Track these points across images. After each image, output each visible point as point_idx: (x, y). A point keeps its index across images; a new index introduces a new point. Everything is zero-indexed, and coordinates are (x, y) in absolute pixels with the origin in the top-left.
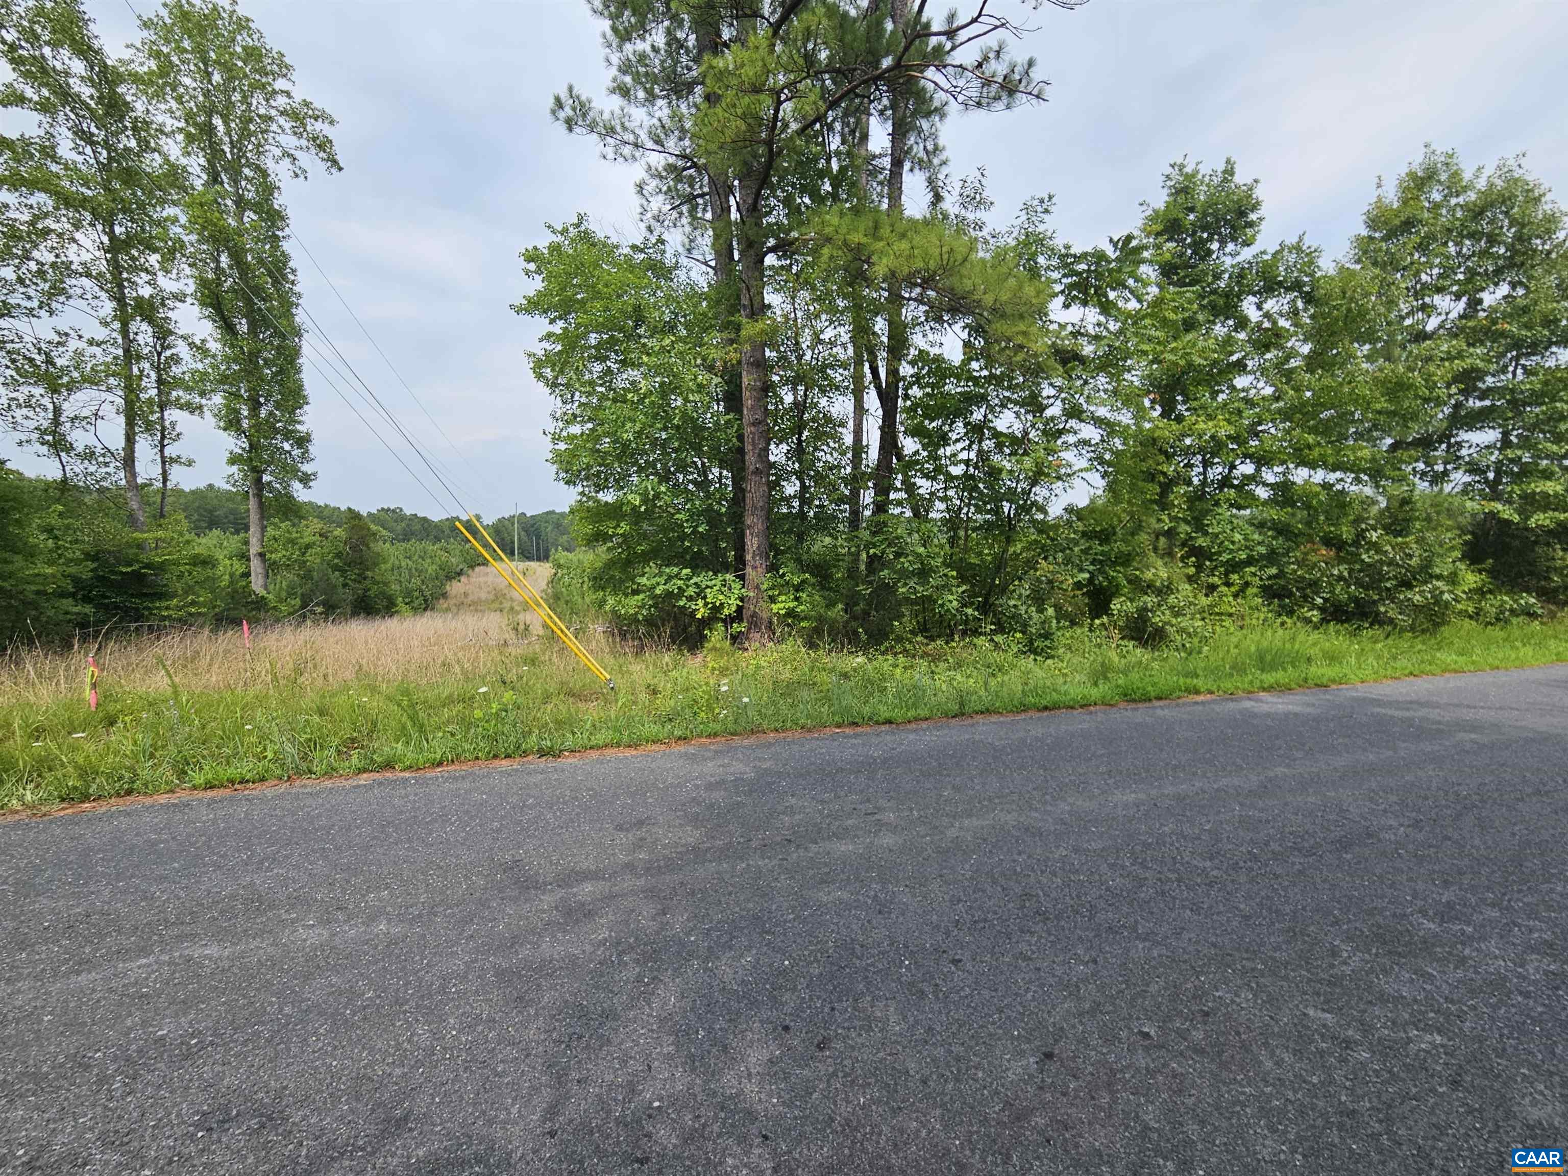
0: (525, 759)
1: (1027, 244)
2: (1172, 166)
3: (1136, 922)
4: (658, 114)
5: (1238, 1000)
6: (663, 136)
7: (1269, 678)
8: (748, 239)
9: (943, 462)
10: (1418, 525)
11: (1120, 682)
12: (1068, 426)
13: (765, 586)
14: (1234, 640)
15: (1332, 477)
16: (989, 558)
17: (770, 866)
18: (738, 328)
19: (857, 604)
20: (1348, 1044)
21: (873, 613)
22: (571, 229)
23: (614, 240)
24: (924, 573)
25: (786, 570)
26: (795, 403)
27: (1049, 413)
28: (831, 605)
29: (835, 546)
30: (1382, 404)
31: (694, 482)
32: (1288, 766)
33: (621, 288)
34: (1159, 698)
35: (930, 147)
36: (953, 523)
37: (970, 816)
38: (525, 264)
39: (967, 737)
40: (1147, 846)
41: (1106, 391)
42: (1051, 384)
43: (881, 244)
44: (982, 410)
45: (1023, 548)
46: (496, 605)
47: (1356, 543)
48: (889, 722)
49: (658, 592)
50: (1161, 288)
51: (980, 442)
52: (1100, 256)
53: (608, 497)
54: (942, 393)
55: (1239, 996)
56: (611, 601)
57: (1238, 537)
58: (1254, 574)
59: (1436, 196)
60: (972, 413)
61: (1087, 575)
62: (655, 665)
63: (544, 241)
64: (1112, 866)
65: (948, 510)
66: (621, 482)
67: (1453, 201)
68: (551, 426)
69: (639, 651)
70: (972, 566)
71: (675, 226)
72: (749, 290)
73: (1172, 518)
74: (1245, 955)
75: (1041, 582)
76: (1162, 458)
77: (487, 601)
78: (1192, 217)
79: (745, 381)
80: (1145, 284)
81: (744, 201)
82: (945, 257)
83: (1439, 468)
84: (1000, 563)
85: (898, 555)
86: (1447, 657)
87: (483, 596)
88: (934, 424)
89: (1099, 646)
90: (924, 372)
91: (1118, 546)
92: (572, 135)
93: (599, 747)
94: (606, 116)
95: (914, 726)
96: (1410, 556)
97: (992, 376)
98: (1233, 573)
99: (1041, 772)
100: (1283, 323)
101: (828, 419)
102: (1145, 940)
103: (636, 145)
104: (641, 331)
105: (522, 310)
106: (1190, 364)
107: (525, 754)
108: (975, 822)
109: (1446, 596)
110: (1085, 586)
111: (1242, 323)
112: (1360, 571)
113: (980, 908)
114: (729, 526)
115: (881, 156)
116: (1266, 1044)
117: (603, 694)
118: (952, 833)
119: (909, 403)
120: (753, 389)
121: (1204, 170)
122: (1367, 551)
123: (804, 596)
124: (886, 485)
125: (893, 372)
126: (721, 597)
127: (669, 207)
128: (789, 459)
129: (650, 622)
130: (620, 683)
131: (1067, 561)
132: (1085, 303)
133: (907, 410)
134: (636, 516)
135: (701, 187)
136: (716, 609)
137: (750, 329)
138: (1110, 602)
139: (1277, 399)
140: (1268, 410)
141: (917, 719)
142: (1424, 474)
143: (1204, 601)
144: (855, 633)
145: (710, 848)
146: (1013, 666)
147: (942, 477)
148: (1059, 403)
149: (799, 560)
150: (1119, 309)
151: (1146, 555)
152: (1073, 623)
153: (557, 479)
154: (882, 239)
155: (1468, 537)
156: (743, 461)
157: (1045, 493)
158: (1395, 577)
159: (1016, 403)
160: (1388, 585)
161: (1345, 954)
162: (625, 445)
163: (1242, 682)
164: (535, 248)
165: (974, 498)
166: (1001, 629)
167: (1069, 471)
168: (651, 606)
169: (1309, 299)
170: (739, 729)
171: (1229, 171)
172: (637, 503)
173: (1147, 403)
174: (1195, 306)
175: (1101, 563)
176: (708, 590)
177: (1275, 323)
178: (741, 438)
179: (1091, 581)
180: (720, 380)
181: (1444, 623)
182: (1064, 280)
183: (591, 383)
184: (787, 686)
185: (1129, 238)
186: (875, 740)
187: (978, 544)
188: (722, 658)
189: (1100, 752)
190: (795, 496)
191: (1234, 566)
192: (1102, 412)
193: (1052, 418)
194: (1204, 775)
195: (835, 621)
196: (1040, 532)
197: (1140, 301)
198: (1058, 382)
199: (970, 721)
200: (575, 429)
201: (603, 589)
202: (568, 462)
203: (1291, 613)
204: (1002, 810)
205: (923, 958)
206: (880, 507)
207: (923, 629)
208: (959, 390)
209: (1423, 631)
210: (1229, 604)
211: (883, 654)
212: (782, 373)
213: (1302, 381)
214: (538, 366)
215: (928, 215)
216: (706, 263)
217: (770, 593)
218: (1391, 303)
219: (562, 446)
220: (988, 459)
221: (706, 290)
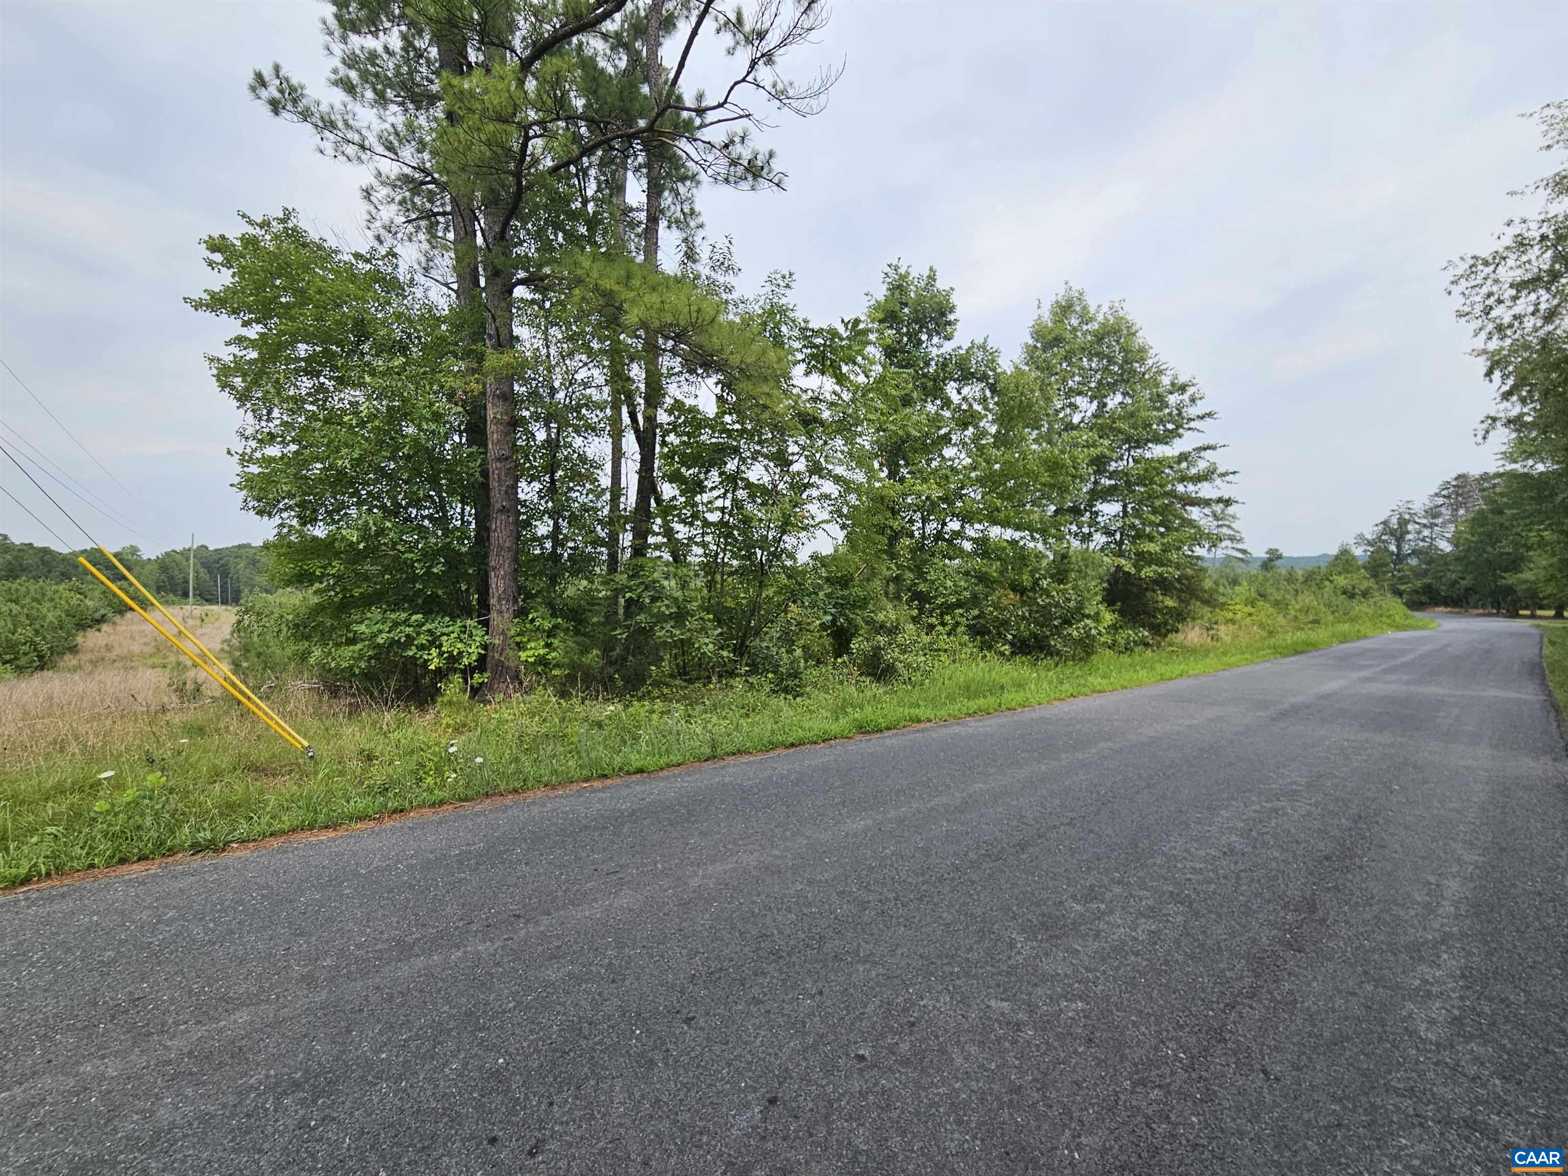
0: (170, 859)
1: (771, 313)
2: (890, 266)
3: (859, 945)
4: (392, 119)
5: (938, 1005)
6: (396, 144)
7: (973, 705)
8: (494, 267)
9: (700, 508)
10: (1073, 575)
11: (856, 715)
12: (812, 481)
13: (512, 632)
14: (948, 672)
15: (1017, 535)
16: (744, 602)
17: (491, 950)
18: (481, 358)
19: (613, 649)
20: (1018, 1026)
21: (631, 658)
22: (274, 223)
23: (332, 243)
24: (680, 617)
25: (535, 614)
26: (548, 441)
27: (795, 468)
28: (585, 651)
29: (591, 590)
30: (1045, 478)
31: (430, 517)
32: (985, 783)
33: (338, 298)
34: (888, 729)
35: (687, 210)
36: (711, 567)
37: (714, 862)
38: (208, 254)
39: (717, 780)
40: (871, 869)
41: (842, 452)
42: (796, 442)
43: (632, 294)
44: (736, 461)
45: (775, 592)
46: (157, 660)
47: (1033, 589)
48: (641, 771)
49: (380, 641)
50: (884, 367)
51: (734, 491)
52: (834, 333)
53: (320, 531)
54: (697, 442)
55: (938, 1001)
56: (317, 652)
57: (949, 583)
58: (962, 615)
59: (1075, 322)
60: (726, 463)
61: (829, 618)
62: (374, 725)
63: (235, 231)
64: (841, 894)
65: (706, 555)
66: (335, 514)
67: (1085, 328)
68: (239, 446)
69: (354, 711)
70: (728, 610)
71: (410, 240)
72: (495, 320)
73: (899, 567)
74: (945, 961)
75: (791, 624)
76: (889, 514)
77: (142, 655)
78: (906, 310)
79: (490, 414)
80: (872, 363)
81: (491, 228)
82: (694, 315)
83: (1086, 530)
84: (754, 607)
85: (654, 599)
86: (1095, 680)
87: (136, 648)
88: (691, 471)
89: (841, 683)
90: (680, 421)
91: (856, 591)
92: (278, 120)
93: (283, 833)
94: (324, 108)
95: (665, 773)
96: (1069, 600)
97: (743, 431)
98: (947, 614)
99: (784, 808)
100: (977, 407)
101: (583, 458)
102: (866, 962)
103: (363, 147)
104: (366, 347)
105: (201, 305)
106: (908, 435)
107: (172, 851)
108: (719, 867)
109: (1093, 632)
110: (829, 627)
111: (947, 403)
112: (1037, 612)
113: (718, 957)
114: (470, 566)
115: (638, 210)
116: (958, 1043)
117: (299, 765)
118: (694, 882)
119: (666, 450)
120: (497, 422)
121: (914, 274)
122: (1041, 596)
123: (556, 642)
124: (644, 528)
125: (650, 420)
126: (459, 645)
127: (404, 220)
128: (541, 498)
129: (367, 676)
130: (325, 750)
131: (813, 605)
132: (823, 373)
133: (663, 456)
134: (353, 555)
135: (443, 205)
136: (453, 659)
137: (494, 360)
138: (849, 642)
139: (975, 469)
140: (969, 478)
141: (668, 766)
142: (1076, 535)
143: (926, 639)
144: (611, 679)
145: (418, 940)
146: (765, 705)
147: (699, 523)
148: (803, 459)
149: (550, 605)
150: (851, 382)
151: (878, 599)
152: (819, 662)
153: (245, 508)
154: (632, 290)
155: (1105, 585)
156: (488, 498)
157: (794, 541)
158: (1060, 617)
159: (766, 457)
160: (1056, 623)
161: (1019, 945)
162: (341, 473)
163: (954, 708)
164: (223, 237)
165: (730, 544)
166: (754, 669)
167: (812, 522)
168: (370, 658)
169: (994, 391)
170: (470, 793)
171: (932, 278)
172: (354, 539)
173: (876, 465)
174: (911, 385)
175: (842, 606)
176: (445, 638)
177: (971, 406)
178: (485, 473)
179: (834, 622)
180: (460, 409)
181: (1093, 653)
182: (804, 350)
183: (296, 400)
184: (534, 740)
185: (857, 322)
186: (625, 792)
187: (734, 588)
188: (458, 713)
189: (837, 784)
190: (547, 537)
191: (948, 608)
192: (840, 470)
193: (799, 473)
194: (921, 797)
195: (589, 667)
196: (789, 577)
197: (867, 377)
198: (802, 440)
199: (722, 763)
200: (273, 451)
201: (308, 638)
202: (261, 489)
203: (990, 648)
204: (745, 852)
205: (656, 1023)
206: (639, 550)
207: (682, 672)
208: (713, 440)
209: (1081, 659)
210: (944, 641)
211: (639, 700)
212: (532, 409)
213: (991, 455)
214: (224, 375)
215: (679, 274)
216: (446, 285)
217: (518, 639)
218: (1048, 400)
219: (255, 469)
220: (742, 508)
221: (447, 312)
